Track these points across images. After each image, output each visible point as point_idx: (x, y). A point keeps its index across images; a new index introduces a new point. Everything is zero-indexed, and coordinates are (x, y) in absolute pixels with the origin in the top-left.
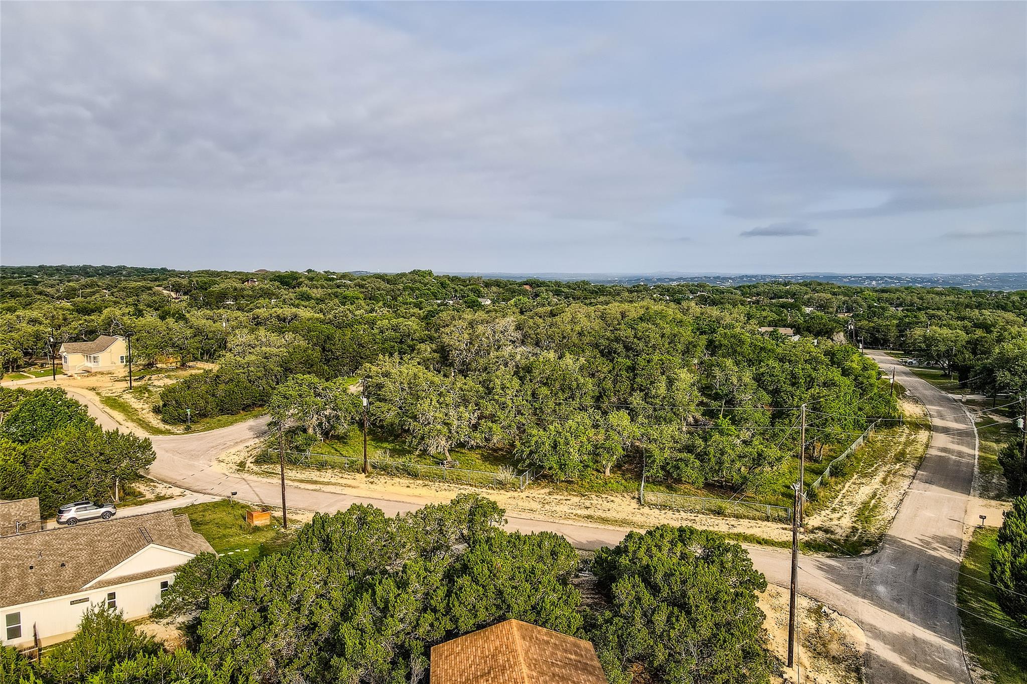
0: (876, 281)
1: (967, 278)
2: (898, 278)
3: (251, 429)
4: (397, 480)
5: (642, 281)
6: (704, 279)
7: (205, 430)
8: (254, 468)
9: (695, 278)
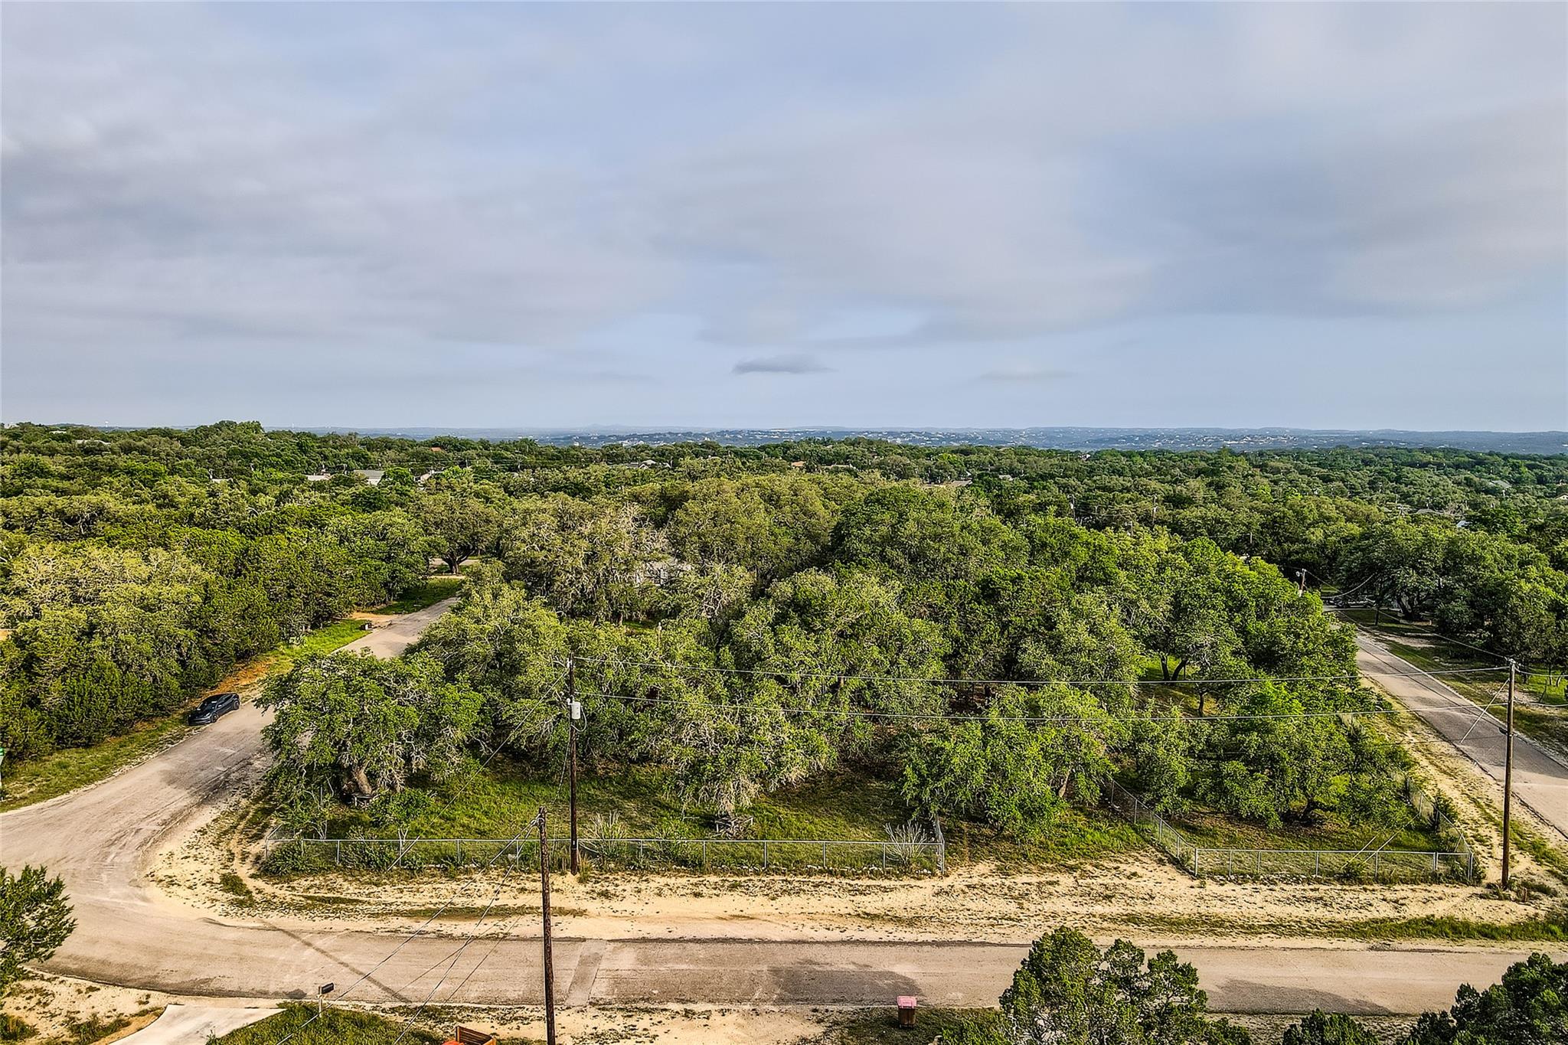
0: (901, 437)
1: (1007, 433)
2: (927, 434)
3: (172, 780)
4: (658, 881)
5: (576, 440)
6: (668, 436)
7: (44, 794)
8: (269, 889)
9: (655, 434)
